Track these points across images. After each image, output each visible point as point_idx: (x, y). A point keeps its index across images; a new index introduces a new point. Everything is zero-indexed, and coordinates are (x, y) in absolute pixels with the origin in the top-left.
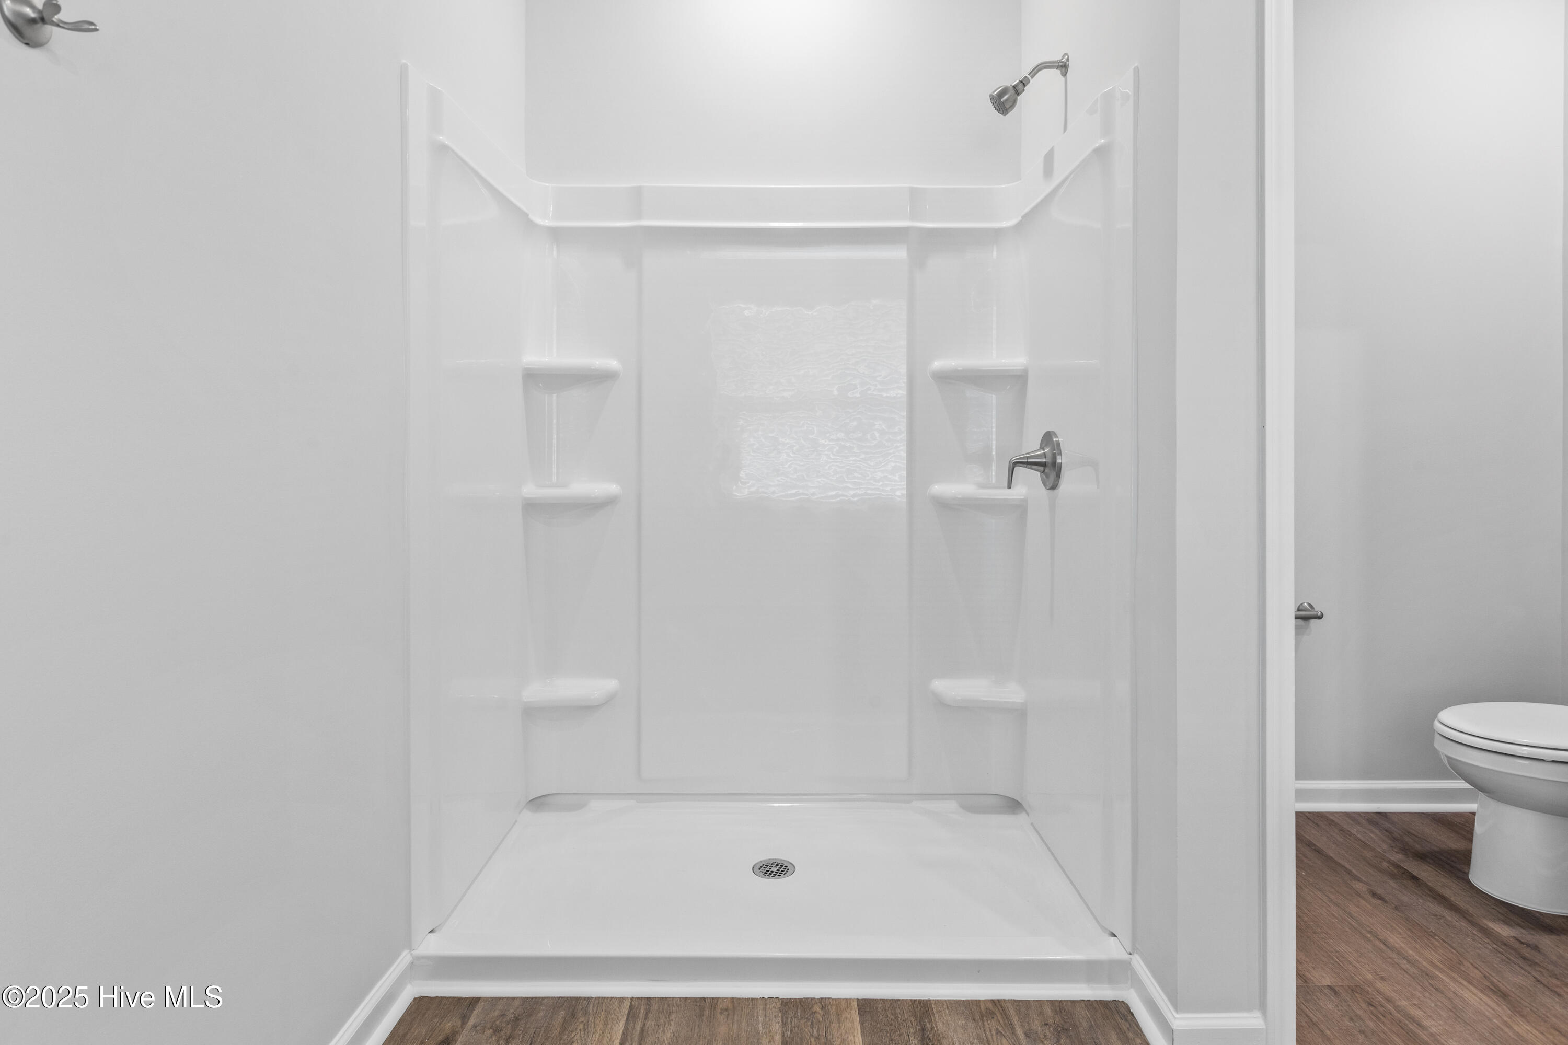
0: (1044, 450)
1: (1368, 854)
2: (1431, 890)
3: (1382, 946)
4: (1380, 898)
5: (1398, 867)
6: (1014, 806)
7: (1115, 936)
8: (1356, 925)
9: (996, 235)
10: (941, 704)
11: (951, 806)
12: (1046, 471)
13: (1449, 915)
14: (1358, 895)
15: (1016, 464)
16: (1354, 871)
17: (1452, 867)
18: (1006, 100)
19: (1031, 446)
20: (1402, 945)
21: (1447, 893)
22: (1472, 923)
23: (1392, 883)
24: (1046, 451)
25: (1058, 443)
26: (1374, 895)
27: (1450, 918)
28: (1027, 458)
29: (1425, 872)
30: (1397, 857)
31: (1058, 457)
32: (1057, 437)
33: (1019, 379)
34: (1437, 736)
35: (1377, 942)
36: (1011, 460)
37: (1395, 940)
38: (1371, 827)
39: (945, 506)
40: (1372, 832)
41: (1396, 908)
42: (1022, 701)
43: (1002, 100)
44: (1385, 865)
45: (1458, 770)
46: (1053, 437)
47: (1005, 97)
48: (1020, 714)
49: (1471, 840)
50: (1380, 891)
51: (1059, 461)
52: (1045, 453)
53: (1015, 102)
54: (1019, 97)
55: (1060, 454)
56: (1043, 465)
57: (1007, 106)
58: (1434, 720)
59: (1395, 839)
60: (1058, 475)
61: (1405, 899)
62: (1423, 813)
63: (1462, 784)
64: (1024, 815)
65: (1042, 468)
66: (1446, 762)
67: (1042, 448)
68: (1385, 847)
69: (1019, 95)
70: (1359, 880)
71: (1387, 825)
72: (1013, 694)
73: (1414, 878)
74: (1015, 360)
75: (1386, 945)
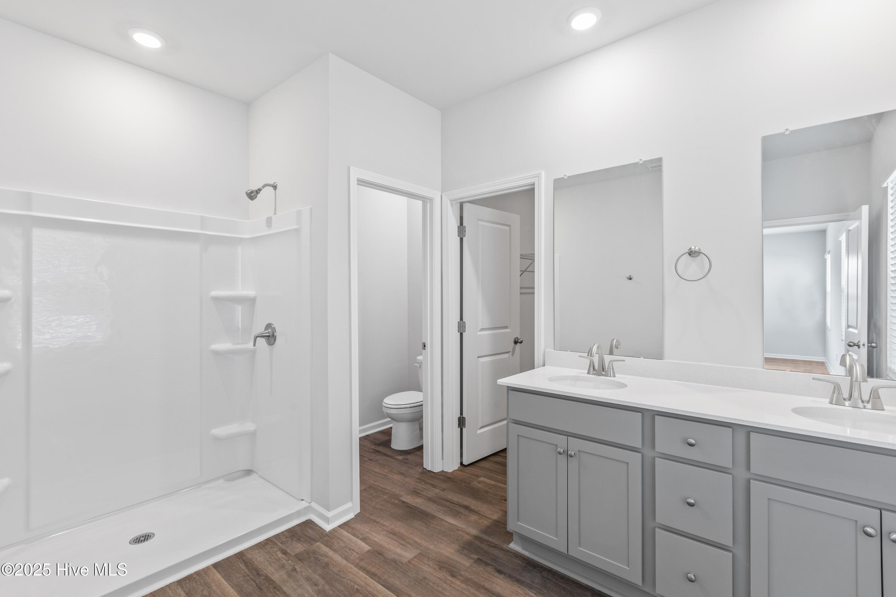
0: (268, 330)
1: (366, 449)
2: (383, 453)
3: (374, 473)
4: (372, 460)
5: (374, 449)
6: (249, 472)
7: (303, 500)
8: (367, 470)
9: (241, 240)
10: (217, 439)
11: (221, 481)
12: (269, 338)
13: (388, 458)
14: (366, 461)
15: (257, 337)
16: (363, 455)
17: (387, 445)
18: (253, 196)
19: (260, 329)
20: (379, 471)
21: (387, 453)
22: (394, 459)
23: (374, 455)
24: (269, 331)
25: (274, 328)
26: (370, 460)
27: (388, 459)
28: (262, 334)
29: (380, 449)
30: (373, 447)
31: (275, 333)
32: (273, 325)
33: (252, 301)
34: (383, 407)
35: (373, 473)
36: (255, 335)
37: (377, 470)
38: (365, 440)
39: (217, 354)
40: (366, 442)
41: (376, 461)
42: (254, 429)
43: (252, 195)
44: (371, 450)
45: (389, 416)
46: (272, 325)
47: (253, 194)
48: (253, 435)
49: (391, 436)
50: (371, 458)
51: (275, 334)
52: (269, 332)
53: (256, 197)
54: (258, 195)
55: (276, 332)
56: (269, 336)
57: (254, 198)
58: (382, 403)
59: (372, 442)
60: (275, 340)
61: (377, 458)
62: (377, 432)
63: (389, 419)
64: (254, 474)
65: (268, 338)
66: (386, 414)
67: (265, 330)
68: (370, 445)
69: (258, 194)
70: (366, 457)
71: (369, 438)
72: (250, 427)
73: (378, 451)
74: (250, 293)
75: (375, 472)
